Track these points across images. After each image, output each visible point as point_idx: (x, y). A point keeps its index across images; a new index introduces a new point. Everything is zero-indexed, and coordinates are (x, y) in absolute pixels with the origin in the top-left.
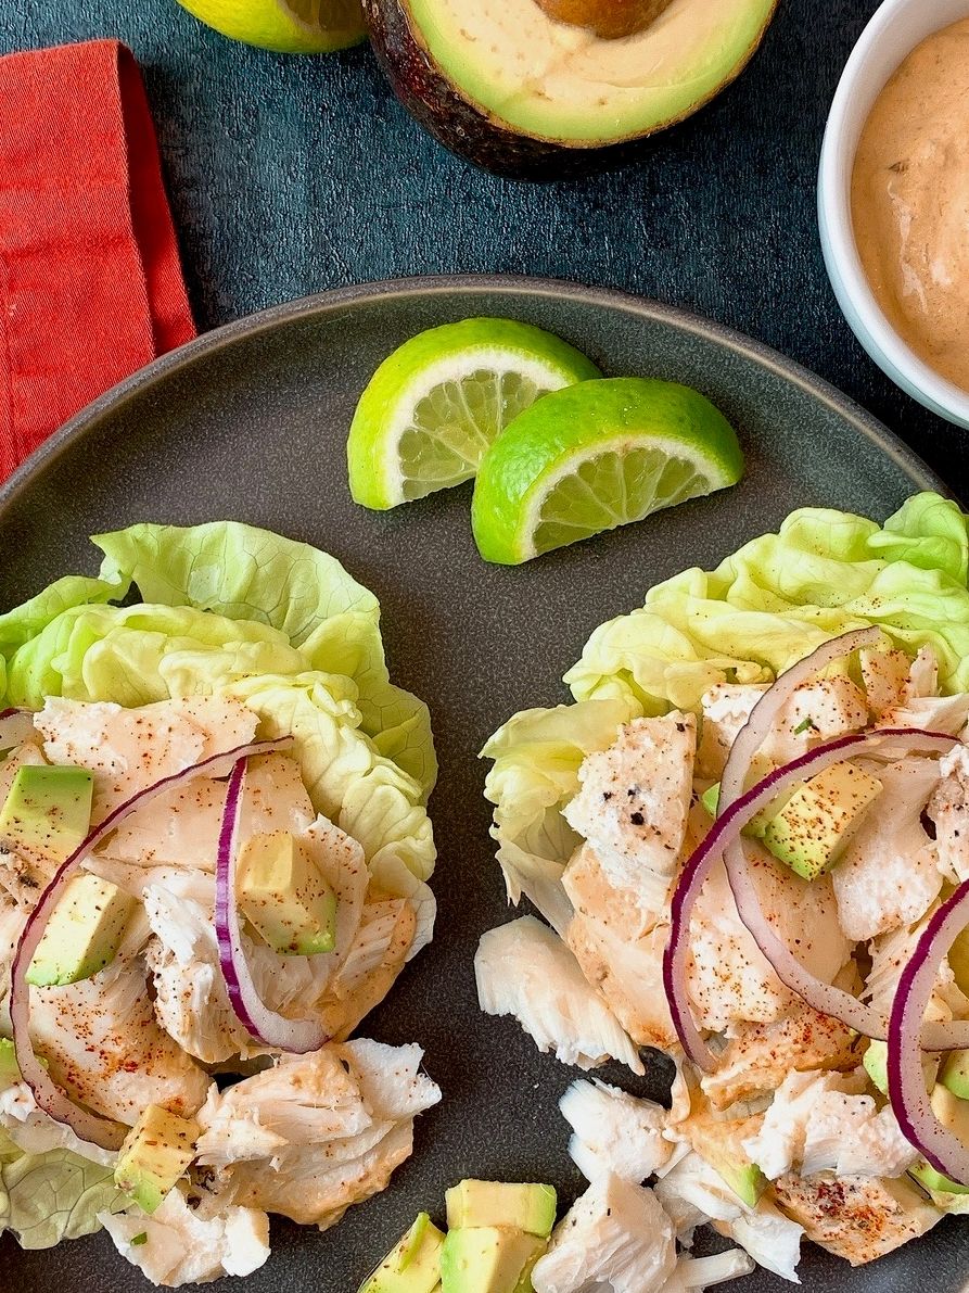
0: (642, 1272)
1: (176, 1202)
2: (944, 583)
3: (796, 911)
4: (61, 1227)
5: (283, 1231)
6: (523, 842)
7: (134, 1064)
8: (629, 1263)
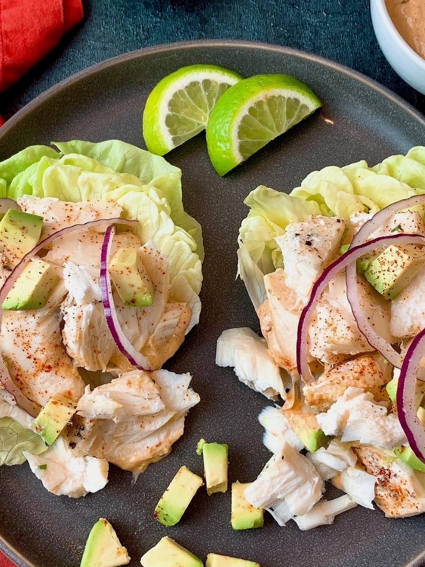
0: (301, 497)
4: (3, 458)
7: (49, 367)
8: (295, 490)
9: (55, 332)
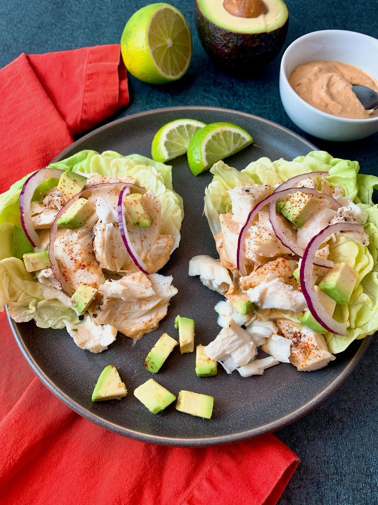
0: (242, 353)
4: (50, 324)
7: (84, 266)
8: (237, 348)
9: (89, 244)
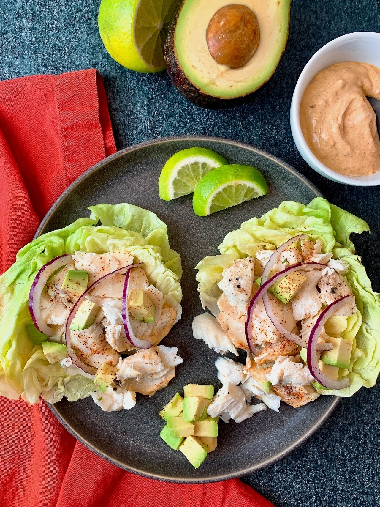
0: (237, 409)
1: (110, 389)
2: (324, 222)
3: (282, 312)
4: (79, 395)
5: (139, 397)
6: (206, 292)
7: (99, 352)
